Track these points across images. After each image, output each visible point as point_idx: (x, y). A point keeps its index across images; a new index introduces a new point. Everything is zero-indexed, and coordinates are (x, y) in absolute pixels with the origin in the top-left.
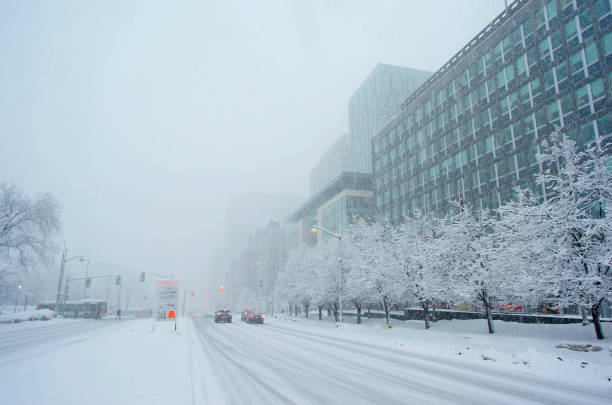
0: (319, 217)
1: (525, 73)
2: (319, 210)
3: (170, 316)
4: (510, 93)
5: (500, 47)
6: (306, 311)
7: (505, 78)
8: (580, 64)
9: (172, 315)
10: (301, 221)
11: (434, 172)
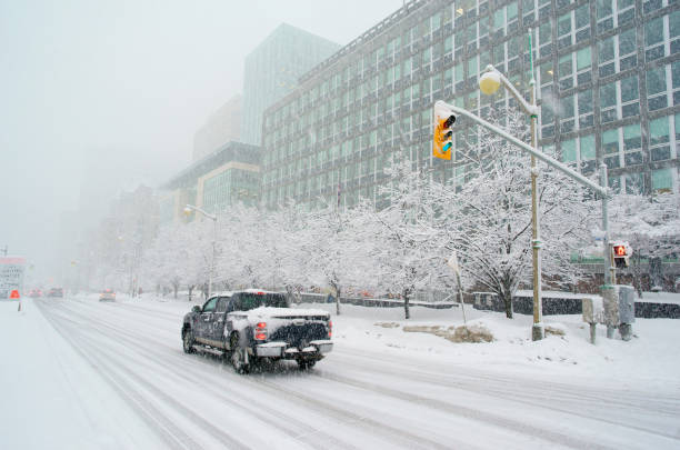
0: (199, 188)
1: (409, 76)
2: (201, 180)
3: (13, 296)
4: (396, 92)
5: (393, 45)
6: (176, 291)
7: (394, 76)
8: (450, 81)
9: (15, 295)
10: (178, 191)
11: (322, 156)
